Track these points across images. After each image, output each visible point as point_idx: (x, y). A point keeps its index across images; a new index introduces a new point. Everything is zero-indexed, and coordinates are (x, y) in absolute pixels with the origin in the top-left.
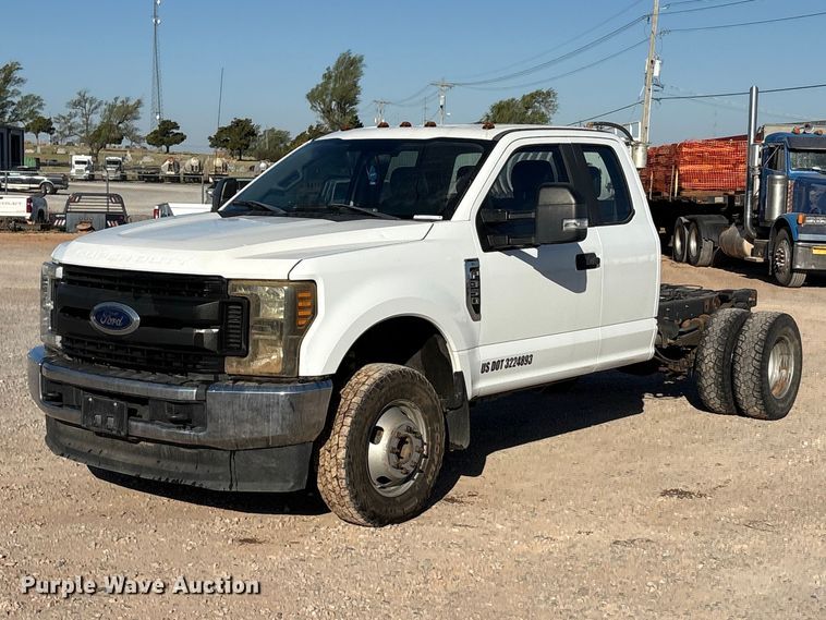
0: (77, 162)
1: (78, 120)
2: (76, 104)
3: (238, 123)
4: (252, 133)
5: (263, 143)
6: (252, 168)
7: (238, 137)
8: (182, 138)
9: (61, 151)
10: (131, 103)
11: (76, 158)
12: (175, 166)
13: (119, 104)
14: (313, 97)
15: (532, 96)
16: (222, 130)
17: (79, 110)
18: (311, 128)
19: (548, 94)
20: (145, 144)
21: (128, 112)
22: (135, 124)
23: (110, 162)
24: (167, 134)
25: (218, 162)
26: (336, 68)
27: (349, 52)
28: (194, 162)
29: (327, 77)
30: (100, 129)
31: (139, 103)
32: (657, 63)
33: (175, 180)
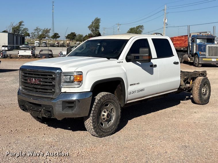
0: (36, 43)
1: (36, 33)
2: (35, 30)
3: (72, 33)
4: (75, 35)
5: (77, 37)
6: (75, 43)
7: (72, 36)
8: (59, 37)
9: (32, 40)
10: (48, 29)
11: (36, 42)
12: (58, 43)
13: (45, 29)
14: (89, 27)
15: (138, 26)
16: (68, 35)
17: (36, 31)
18: (89, 34)
19: (142, 26)
20: (51, 38)
21: (47, 31)
22: (49, 34)
23: (43, 43)
24: (56, 36)
25: (68, 42)
26: (94, 21)
27: (97, 17)
28: (62, 42)
29: (93, 23)
30: (41, 35)
31: (50, 29)
32: (166, 19)
33: (58, 46)
